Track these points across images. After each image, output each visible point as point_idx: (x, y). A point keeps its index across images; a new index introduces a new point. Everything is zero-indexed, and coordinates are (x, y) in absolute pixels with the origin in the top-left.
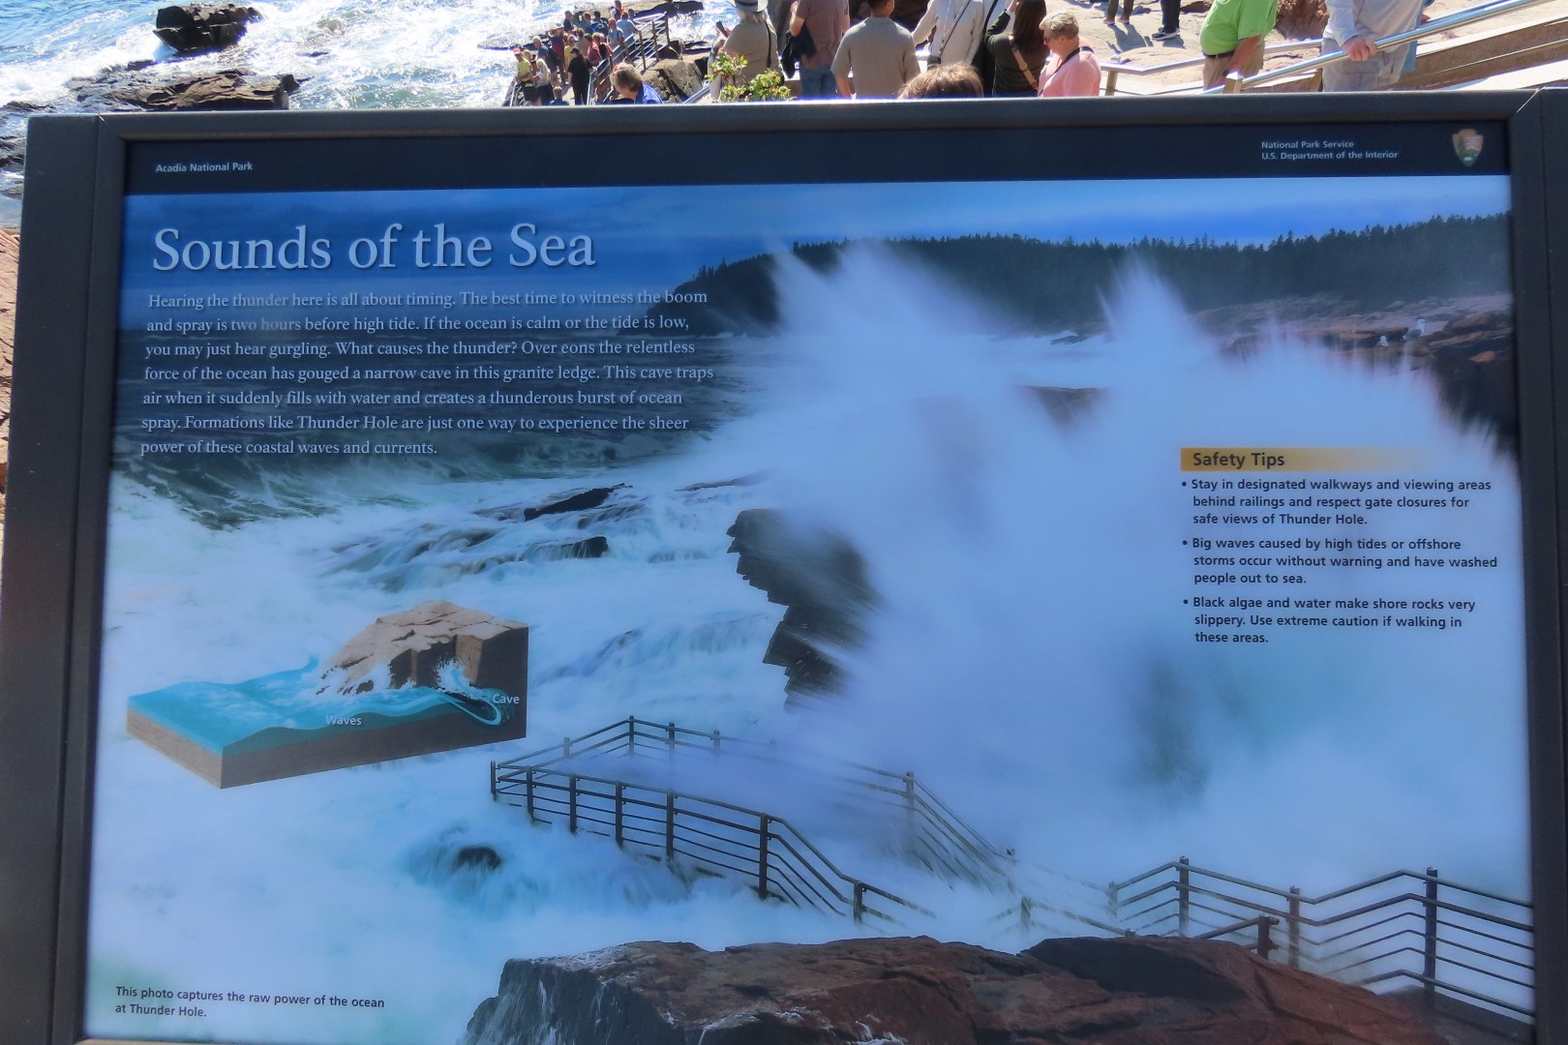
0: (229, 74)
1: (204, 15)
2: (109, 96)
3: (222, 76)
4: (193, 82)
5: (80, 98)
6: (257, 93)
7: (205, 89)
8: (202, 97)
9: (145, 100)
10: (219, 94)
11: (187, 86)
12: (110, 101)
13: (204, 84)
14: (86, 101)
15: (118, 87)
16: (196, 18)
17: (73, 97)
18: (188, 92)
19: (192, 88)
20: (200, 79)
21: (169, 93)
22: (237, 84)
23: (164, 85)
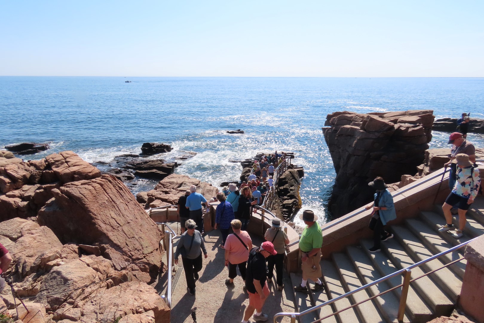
0: (161, 160)
1: (155, 146)
2: (126, 163)
3: (159, 161)
4: (150, 161)
5: (117, 162)
6: (168, 166)
7: (153, 163)
8: (152, 165)
9: (135, 165)
10: (157, 165)
11: (148, 162)
12: (126, 164)
13: (153, 162)
14: (119, 163)
15: (128, 161)
16: (153, 146)
17: (115, 162)
18: (148, 164)
19: (149, 163)
20: (152, 161)
21: (143, 163)
22: (163, 163)
23: (141, 161)
